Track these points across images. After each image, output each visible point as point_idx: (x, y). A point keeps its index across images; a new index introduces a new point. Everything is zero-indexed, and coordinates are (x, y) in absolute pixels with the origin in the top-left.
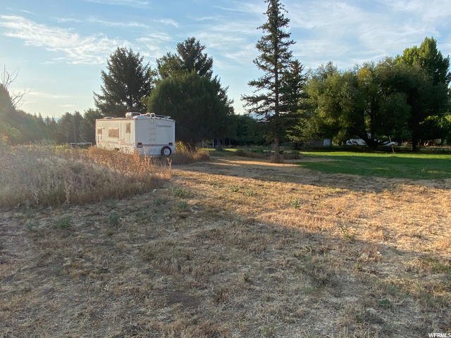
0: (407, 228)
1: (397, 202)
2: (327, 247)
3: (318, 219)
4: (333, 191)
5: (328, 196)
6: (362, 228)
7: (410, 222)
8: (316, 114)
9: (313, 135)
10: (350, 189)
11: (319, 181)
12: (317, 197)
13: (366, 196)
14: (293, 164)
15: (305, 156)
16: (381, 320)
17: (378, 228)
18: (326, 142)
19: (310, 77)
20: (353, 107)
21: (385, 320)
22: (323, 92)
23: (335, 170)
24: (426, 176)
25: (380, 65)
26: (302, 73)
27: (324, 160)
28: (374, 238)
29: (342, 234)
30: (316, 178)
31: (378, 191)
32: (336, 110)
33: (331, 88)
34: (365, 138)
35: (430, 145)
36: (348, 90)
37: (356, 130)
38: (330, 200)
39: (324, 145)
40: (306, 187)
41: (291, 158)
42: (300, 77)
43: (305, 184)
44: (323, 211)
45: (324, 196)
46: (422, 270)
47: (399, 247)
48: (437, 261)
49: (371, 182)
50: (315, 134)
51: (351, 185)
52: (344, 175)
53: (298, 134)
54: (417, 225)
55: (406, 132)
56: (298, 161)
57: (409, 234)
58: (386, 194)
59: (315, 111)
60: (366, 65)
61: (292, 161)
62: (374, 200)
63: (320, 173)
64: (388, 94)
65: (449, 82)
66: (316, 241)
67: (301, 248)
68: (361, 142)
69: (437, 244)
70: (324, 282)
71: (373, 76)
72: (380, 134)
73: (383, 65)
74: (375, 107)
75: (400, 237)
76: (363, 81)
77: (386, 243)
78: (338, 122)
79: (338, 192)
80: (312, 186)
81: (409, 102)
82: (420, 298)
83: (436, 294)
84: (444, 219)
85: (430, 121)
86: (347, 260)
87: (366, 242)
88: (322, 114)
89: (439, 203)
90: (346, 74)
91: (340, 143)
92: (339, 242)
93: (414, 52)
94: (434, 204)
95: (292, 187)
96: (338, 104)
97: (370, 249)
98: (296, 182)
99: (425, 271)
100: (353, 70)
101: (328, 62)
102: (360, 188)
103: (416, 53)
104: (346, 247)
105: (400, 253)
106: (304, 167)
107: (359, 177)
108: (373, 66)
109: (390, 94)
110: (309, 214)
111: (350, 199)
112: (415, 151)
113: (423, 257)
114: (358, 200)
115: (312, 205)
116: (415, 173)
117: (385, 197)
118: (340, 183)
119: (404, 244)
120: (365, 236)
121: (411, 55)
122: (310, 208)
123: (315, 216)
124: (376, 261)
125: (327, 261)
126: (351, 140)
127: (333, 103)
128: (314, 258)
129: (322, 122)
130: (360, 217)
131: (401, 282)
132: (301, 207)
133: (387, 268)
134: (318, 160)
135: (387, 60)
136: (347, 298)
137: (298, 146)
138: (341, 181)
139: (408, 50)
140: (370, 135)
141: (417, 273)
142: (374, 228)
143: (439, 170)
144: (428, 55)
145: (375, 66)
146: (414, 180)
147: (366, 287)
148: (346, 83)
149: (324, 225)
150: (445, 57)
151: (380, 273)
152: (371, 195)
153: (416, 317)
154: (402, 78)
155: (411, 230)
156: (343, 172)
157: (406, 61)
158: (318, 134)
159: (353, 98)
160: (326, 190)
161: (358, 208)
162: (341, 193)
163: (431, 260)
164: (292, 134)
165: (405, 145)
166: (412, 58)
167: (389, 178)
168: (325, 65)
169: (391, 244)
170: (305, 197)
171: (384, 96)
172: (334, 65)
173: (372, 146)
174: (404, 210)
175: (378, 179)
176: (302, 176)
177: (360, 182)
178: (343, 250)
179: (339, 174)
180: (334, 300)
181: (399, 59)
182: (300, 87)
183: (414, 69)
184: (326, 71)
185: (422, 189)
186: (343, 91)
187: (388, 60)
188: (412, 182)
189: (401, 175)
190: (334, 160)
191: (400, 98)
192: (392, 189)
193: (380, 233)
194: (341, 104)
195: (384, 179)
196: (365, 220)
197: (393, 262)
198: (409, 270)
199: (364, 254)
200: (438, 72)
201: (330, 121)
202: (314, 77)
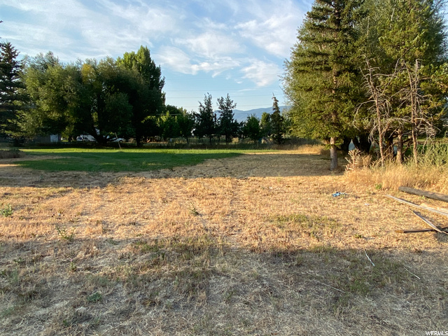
0: (125, 217)
1: (119, 195)
2: (40, 254)
3: (33, 225)
4: (56, 190)
5: (49, 196)
6: (81, 226)
7: (128, 212)
8: (38, 107)
9: (37, 130)
10: (75, 187)
11: (41, 182)
12: (37, 200)
13: (90, 192)
14: (10, 163)
15: (27, 154)
16: (89, 316)
17: (98, 222)
18: (54, 138)
19: (28, 65)
20: (78, 102)
21: (93, 314)
22: (44, 84)
23: (61, 168)
24: (146, 169)
25: (102, 64)
26: (17, 59)
27: (50, 157)
28: (94, 233)
29: (60, 236)
30: (38, 178)
31: (103, 186)
32: (60, 103)
33: (53, 80)
34: (94, 134)
35: (151, 141)
36: (72, 84)
37: (84, 126)
38: (52, 201)
39: (52, 141)
40: (24, 189)
41: (9, 157)
42: (15, 63)
43: (23, 186)
44: (41, 215)
45: (45, 197)
46: (133, 254)
47: (116, 238)
48: (146, 243)
49: (96, 177)
50: (38, 129)
51: (76, 183)
52: (70, 173)
53: (15, 128)
54: (134, 213)
55: (130, 130)
56: (18, 160)
57: (126, 223)
58: (110, 188)
59: (37, 104)
60: (89, 62)
61: (10, 160)
62: (98, 195)
63: (43, 172)
64: (112, 93)
65: (161, 88)
66: (28, 250)
67: (8, 263)
68: (90, 138)
69: (148, 228)
70: (31, 296)
71: (97, 73)
72: (108, 131)
73: (105, 64)
74: (101, 104)
75: (117, 228)
76: (87, 77)
77: (104, 236)
78: (64, 117)
79: (61, 192)
80: (31, 188)
81: (131, 102)
82: (127, 281)
83: (142, 273)
84: (155, 205)
85: (149, 120)
86: (61, 263)
87: (85, 240)
88: (45, 107)
89: (154, 191)
90: (69, 67)
91: (70, 139)
92: (56, 245)
93: (132, 57)
94: (149, 192)
95: (4, 192)
96: (62, 98)
97: (88, 246)
98: (11, 186)
99: (136, 255)
100: (75, 64)
101: (48, 52)
102: (86, 185)
103: (134, 58)
104: (62, 250)
105: (116, 243)
106: (24, 167)
107: (85, 173)
108: (95, 63)
109: (113, 93)
110: (24, 221)
111: (74, 197)
112: (140, 146)
113: (135, 242)
114: (82, 197)
115: (29, 210)
116: (136, 166)
117: (108, 191)
118: (65, 181)
119: (120, 234)
120: (84, 233)
121: (130, 59)
122: (26, 214)
123: (31, 221)
124: (92, 257)
125: (39, 270)
126: (81, 136)
127: (57, 96)
128: (23, 271)
129: (46, 116)
130: (82, 214)
131: (113, 271)
132: (15, 214)
133: (102, 261)
134: (44, 158)
135: (108, 60)
136: (57, 305)
137: (19, 143)
138: (66, 179)
139: (127, 54)
140: (98, 131)
141: (129, 258)
142: (94, 224)
143: (156, 162)
144: (144, 62)
145: (98, 64)
146: (136, 172)
147: (78, 286)
148: (70, 77)
149: (41, 230)
150: (157, 66)
151: (94, 267)
152: (96, 190)
153: (123, 301)
154: (122, 80)
155: (128, 219)
156: (69, 170)
157: (126, 65)
158: (42, 129)
159: (78, 93)
160: (48, 191)
161: (81, 206)
162: (64, 192)
163: (141, 243)
164: (6, 129)
165: (132, 141)
166: (131, 62)
167: (115, 172)
168: (44, 54)
169: (109, 236)
170: (21, 201)
171: (109, 94)
172: (55, 56)
173: (100, 143)
174: (124, 201)
175: (104, 174)
176: (21, 177)
177: (86, 179)
178: (58, 253)
179: (65, 172)
180: (42, 312)
181: (120, 62)
182: (16, 74)
183: (133, 72)
184: (47, 61)
185: (141, 180)
186: (67, 85)
187: (110, 60)
188: (133, 175)
189: (125, 169)
190: (61, 157)
191: (123, 97)
192: (115, 183)
193: (100, 227)
194: (65, 97)
195: (109, 174)
196: (87, 217)
197: (108, 254)
198: (122, 258)
199: (80, 253)
200: (153, 78)
201: (55, 115)
202: (33, 66)
